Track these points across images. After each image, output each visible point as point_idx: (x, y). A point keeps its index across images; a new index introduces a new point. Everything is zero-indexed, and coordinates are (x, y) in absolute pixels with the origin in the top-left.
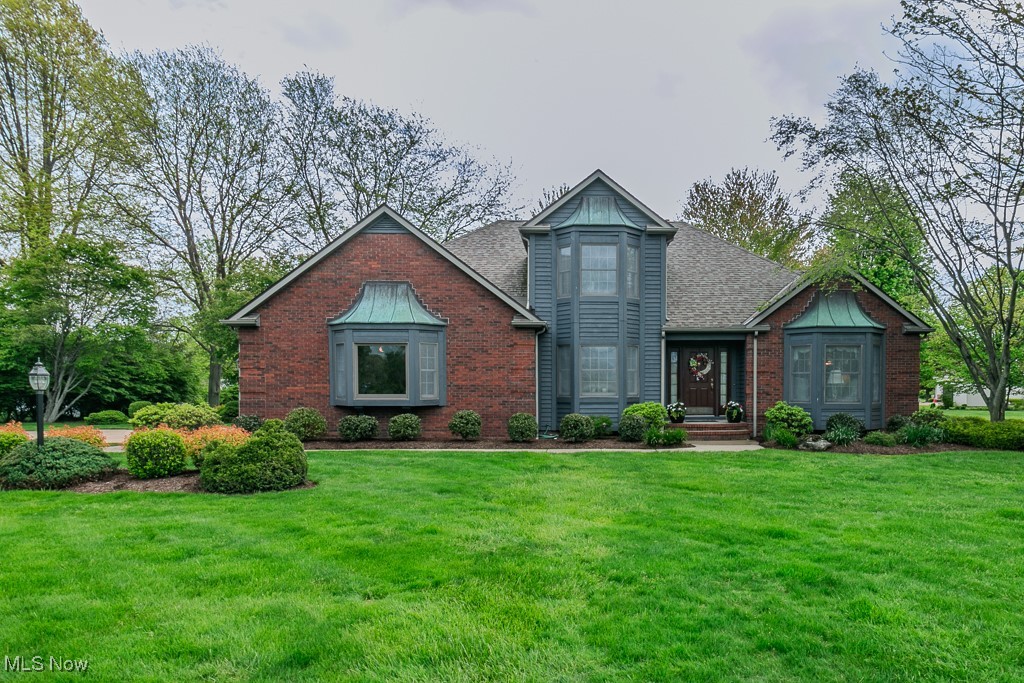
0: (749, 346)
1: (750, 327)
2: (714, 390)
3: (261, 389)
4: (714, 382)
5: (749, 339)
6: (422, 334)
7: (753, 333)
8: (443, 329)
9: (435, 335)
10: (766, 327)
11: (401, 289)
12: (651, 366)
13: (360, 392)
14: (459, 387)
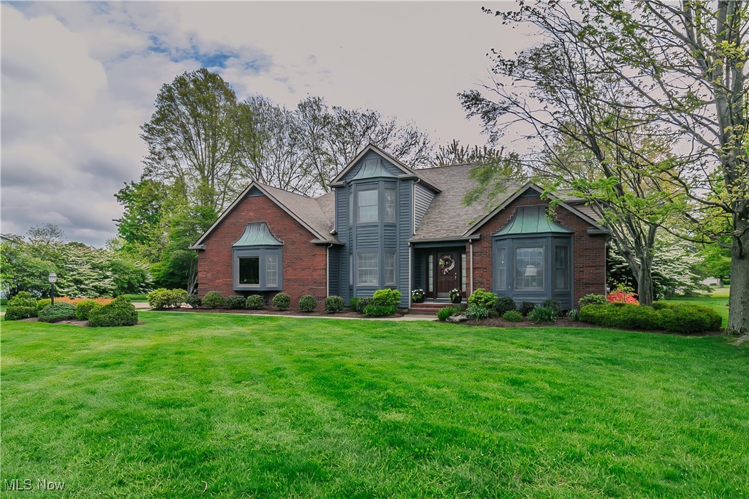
0: (468, 250)
1: (466, 237)
2: (457, 280)
4: (457, 276)
6: (267, 251)
7: (468, 240)
8: (281, 247)
9: (276, 251)
10: (477, 237)
11: (262, 225)
13: (240, 283)
14: (289, 280)
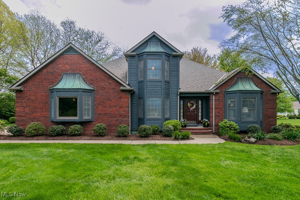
0: (211, 98)
1: (212, 91)
2: (197, 115)
3: (24, 115)
4: (197, 112)
5: (211, 95)
6: (84, 93)
7: (213, 93)
8: (93, 91)
9: (90, 94)
10: (218, 91)
11: (77, 76)
12: (174, 106)
13: (59, 116)
14: (100, 114)
